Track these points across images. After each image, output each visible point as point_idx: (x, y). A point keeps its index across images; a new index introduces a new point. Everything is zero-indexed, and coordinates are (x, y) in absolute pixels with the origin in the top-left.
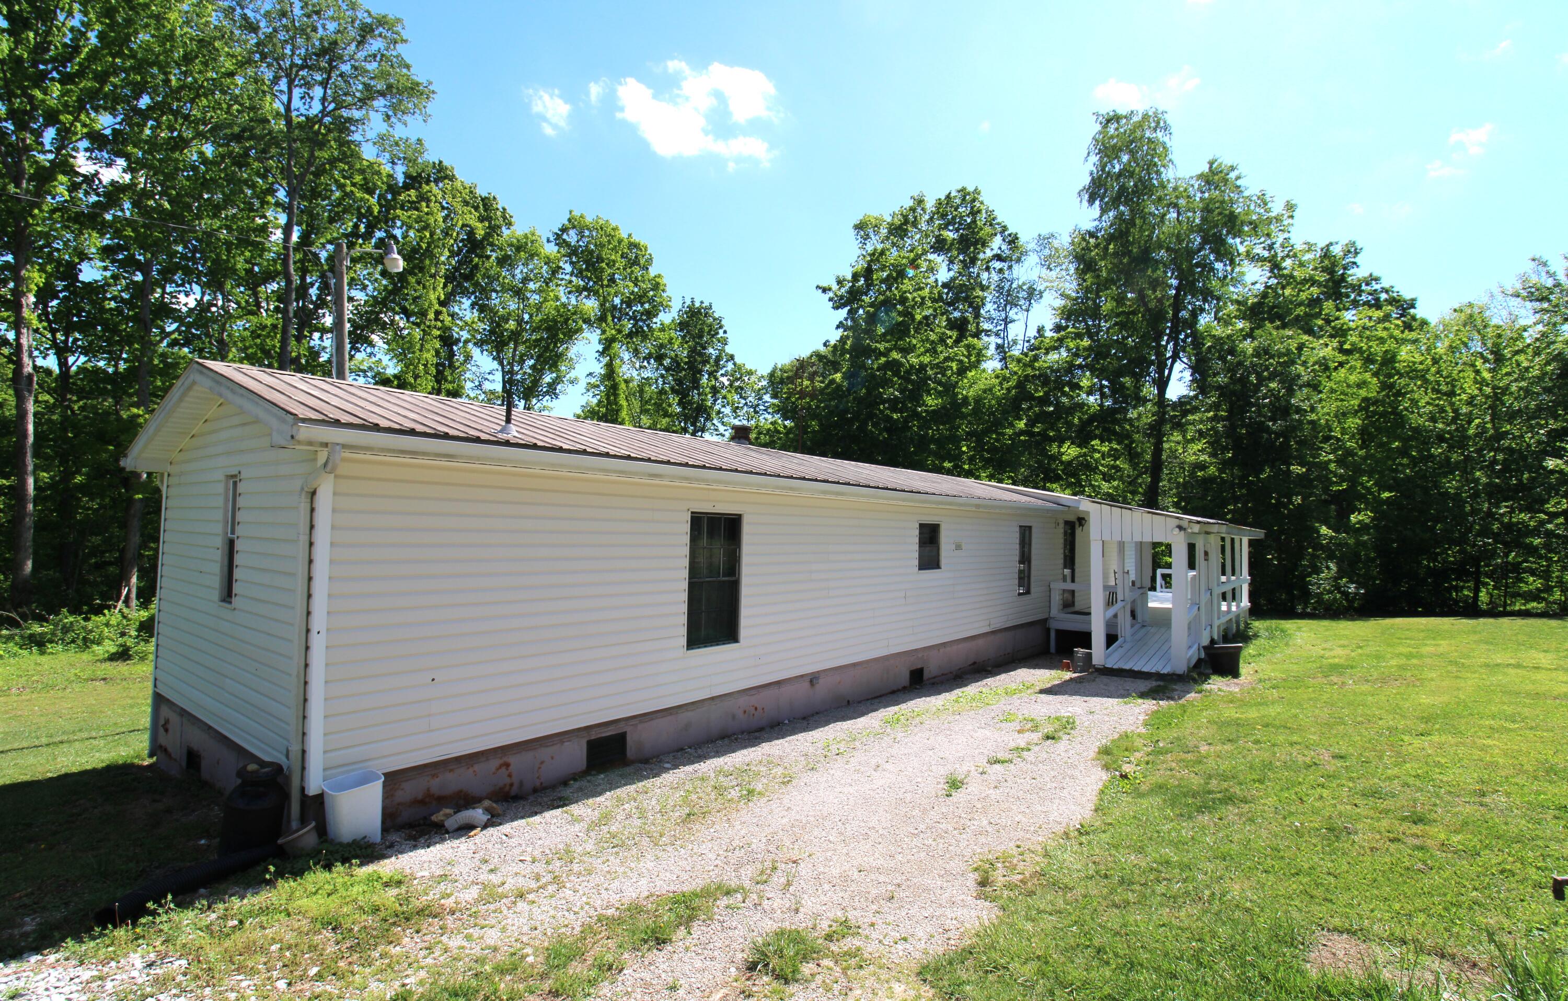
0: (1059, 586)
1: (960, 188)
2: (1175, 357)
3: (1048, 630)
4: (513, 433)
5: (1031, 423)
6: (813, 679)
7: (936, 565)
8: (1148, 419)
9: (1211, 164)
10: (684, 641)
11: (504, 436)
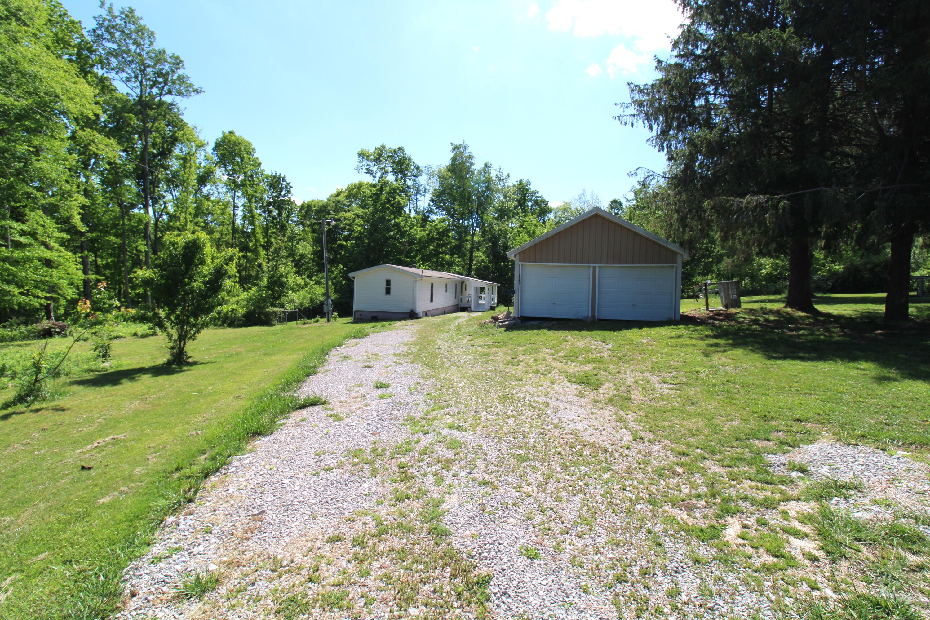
0: (460, 297)
1: (398, 147)
3: (458, 307)
4: (424, 274)
7: (447, 292)
8: (469, 246)
9: (486, 163)
10: (430, 301)
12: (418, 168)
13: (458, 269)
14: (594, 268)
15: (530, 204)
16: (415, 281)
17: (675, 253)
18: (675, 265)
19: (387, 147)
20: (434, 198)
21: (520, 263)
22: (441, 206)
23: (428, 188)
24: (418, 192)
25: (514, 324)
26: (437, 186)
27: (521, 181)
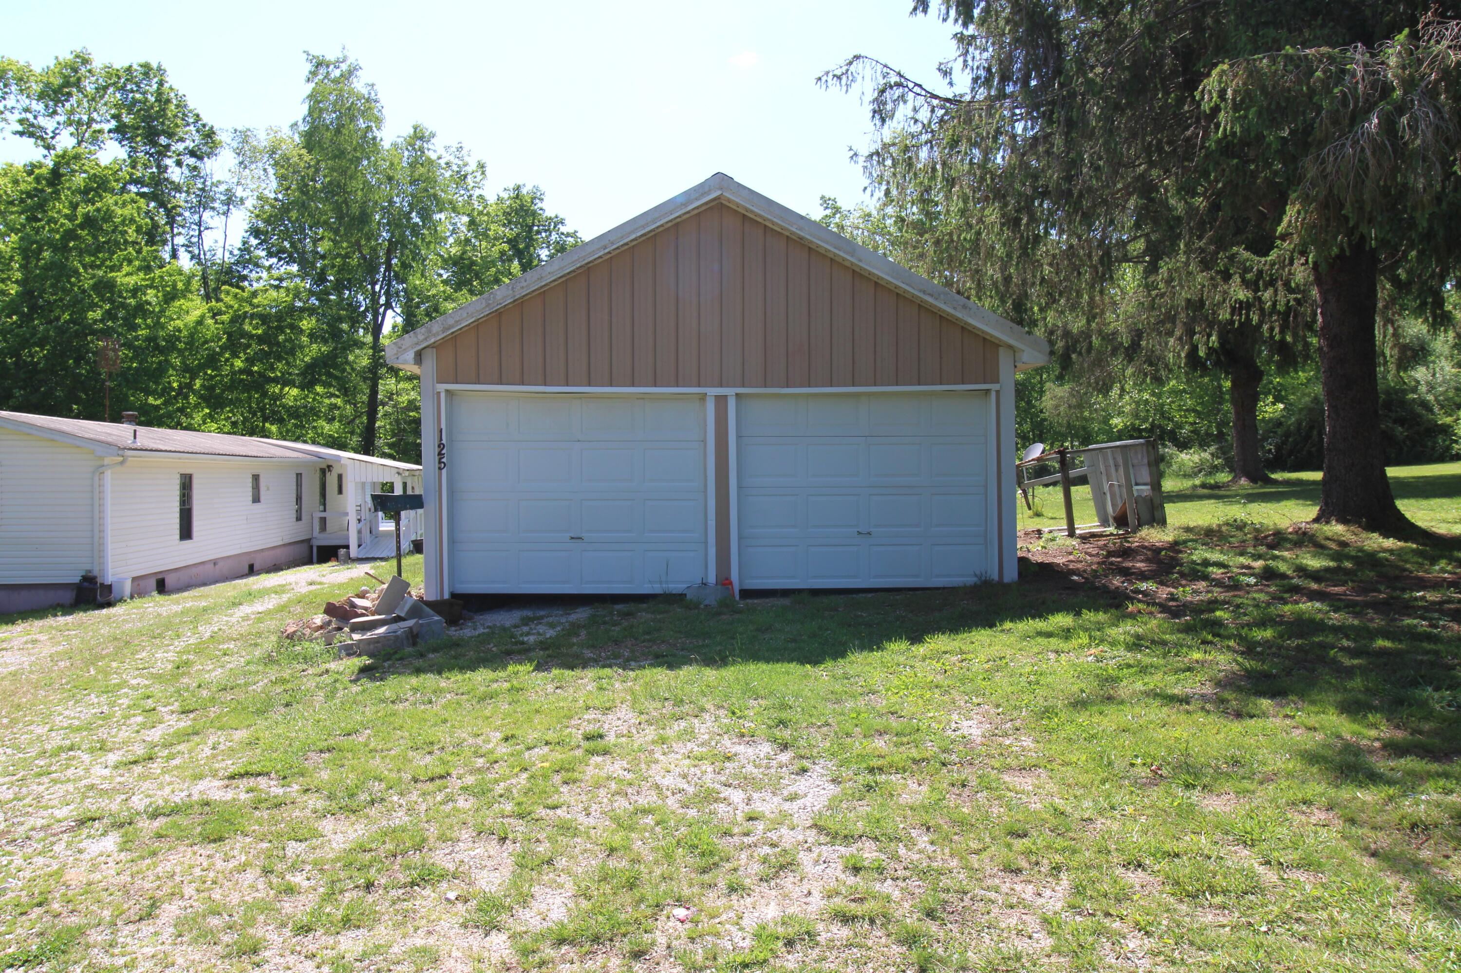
0: (318, 515)
1: (142, 61)
2: (388, 306)
3: (311, 547)
4: (139, 444)
5: (250, 361)
6: (215, 562)
7: (259, 501)
8: (365, 362)
9: (415, 128)
10: (178, 537)
11: (134, 446)
12: (209, 135)
13: (327, 428)
14: (721, 400)
15: (544, 254)
16: (100, 470)
17: (990, 345)
18: (994, 387)
19: (98, 63)
20: (261, 225)
21: (442, 387)
22: (283, 250)
23: (239, 192)
24: (204, 201)
25: (413, 637)
26: (271, 187)
27: (518, 188)
